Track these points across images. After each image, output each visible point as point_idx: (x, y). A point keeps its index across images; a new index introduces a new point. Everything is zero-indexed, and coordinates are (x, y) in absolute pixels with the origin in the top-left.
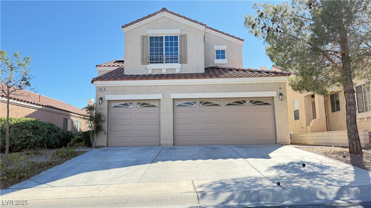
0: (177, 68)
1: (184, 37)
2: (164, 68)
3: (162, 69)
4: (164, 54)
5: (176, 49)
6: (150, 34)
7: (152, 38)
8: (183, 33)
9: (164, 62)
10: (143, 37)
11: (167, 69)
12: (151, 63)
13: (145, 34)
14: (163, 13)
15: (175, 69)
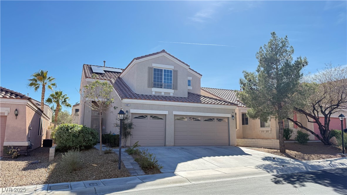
0: (171, 92)
1: (176, 72)
2: (163, 91)
3: (161, 92)
4: (163, 82)
5: (171, 80)
6: (154, 67)
7: (155, 70)
8: (175, 69)
9: (163, 88)
10: (150, 68)
11: (165, 93)
12: (154, 87)
13: (150, 66)
14: (163, 53)
15: (170, 93)
